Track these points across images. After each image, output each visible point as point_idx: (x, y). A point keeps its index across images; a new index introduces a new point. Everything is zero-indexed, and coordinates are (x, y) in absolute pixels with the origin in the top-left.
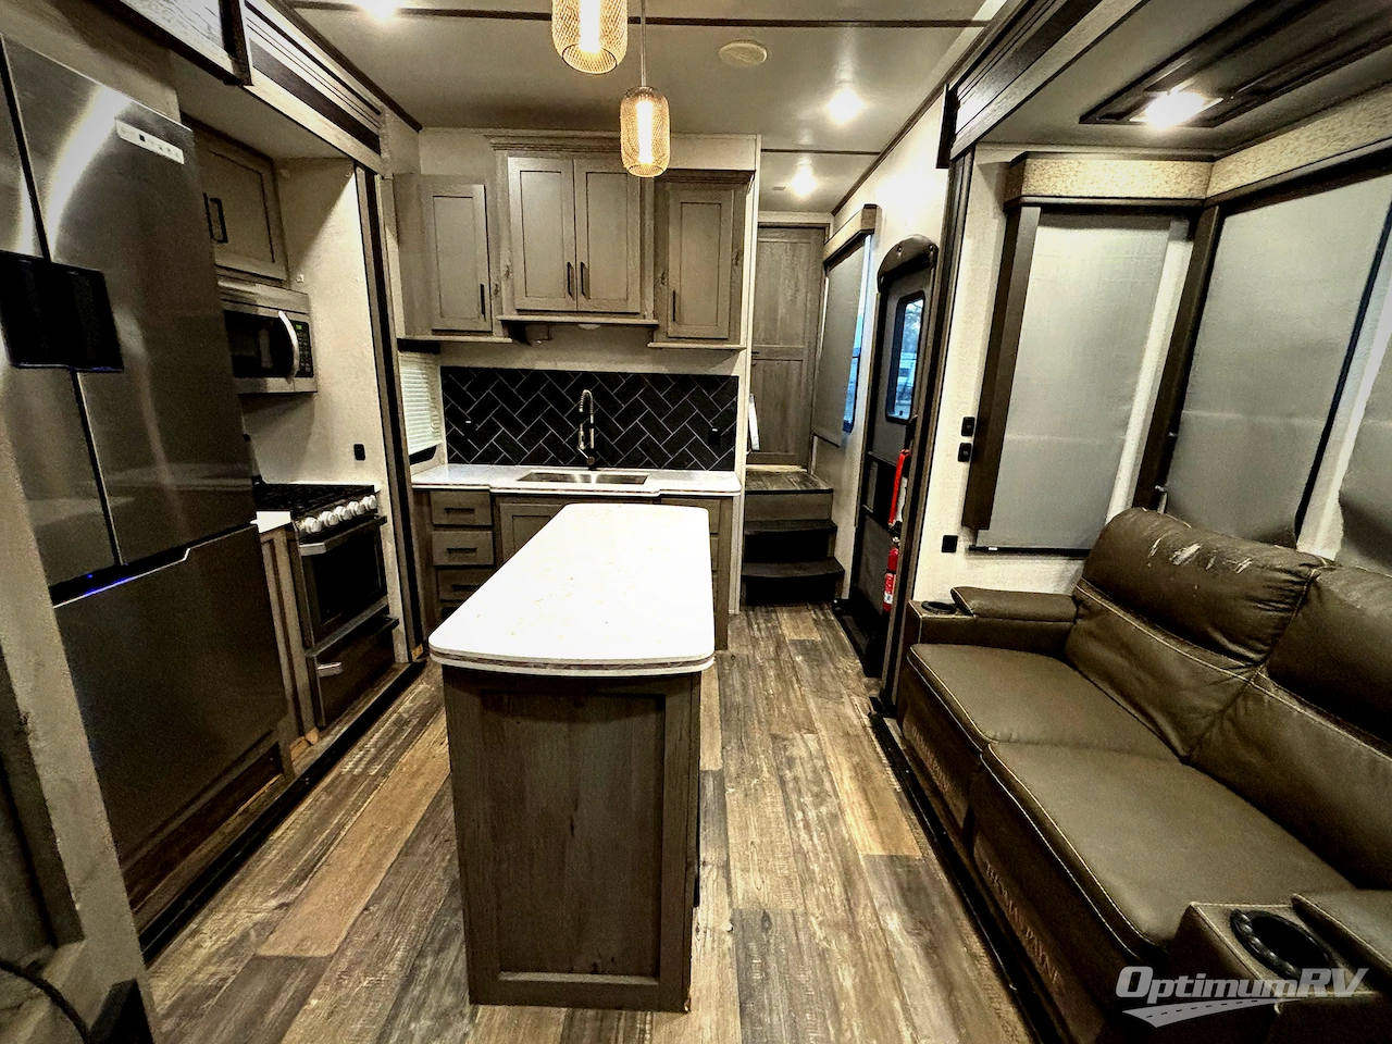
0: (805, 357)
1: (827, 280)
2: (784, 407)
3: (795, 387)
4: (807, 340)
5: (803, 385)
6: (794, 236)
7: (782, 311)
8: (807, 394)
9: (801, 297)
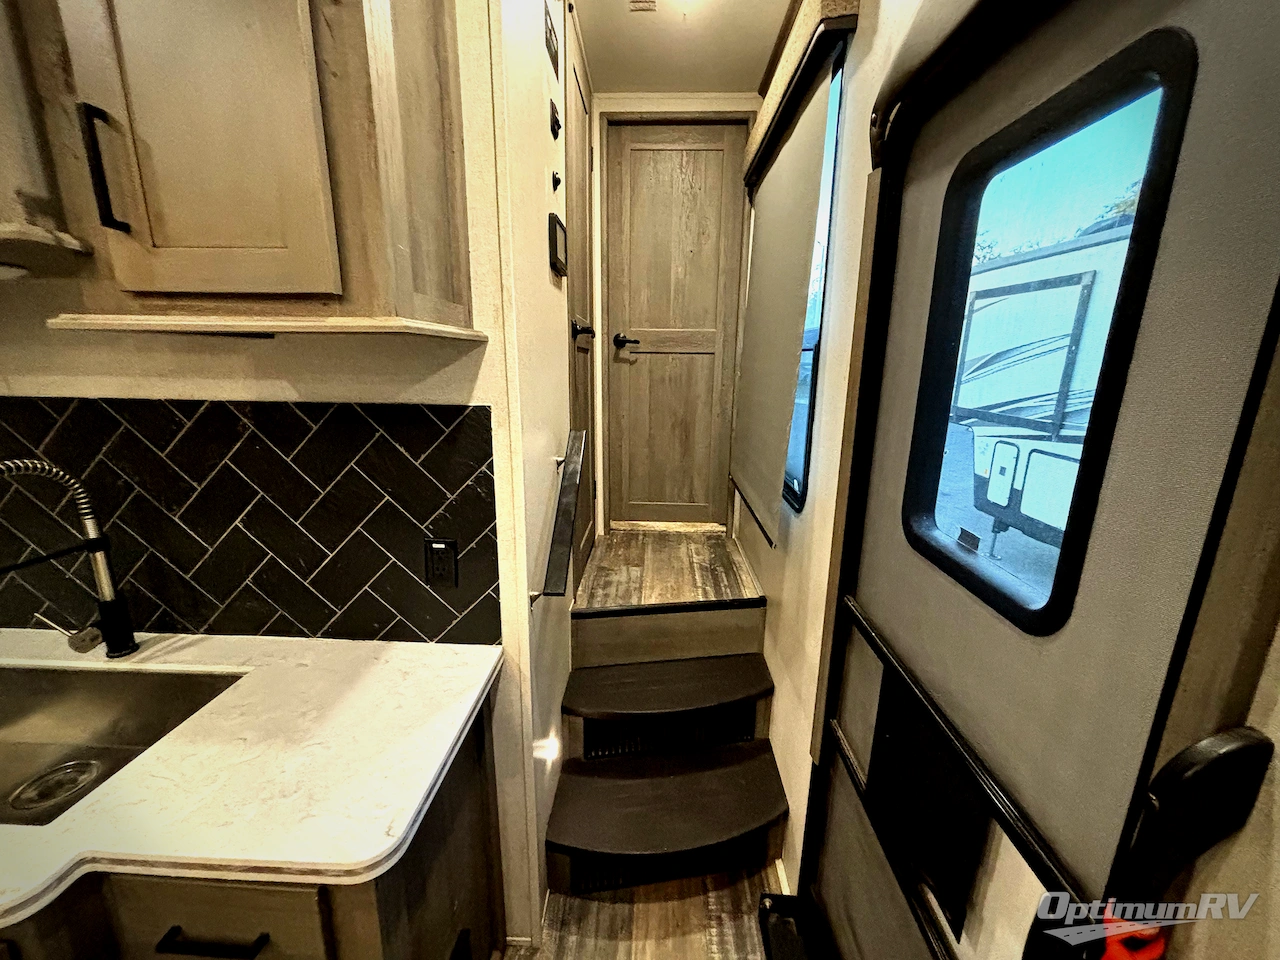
0: (718, 349)
1: (753, 212)
2: (685, 428)
3: (703, 397)
4: (721, 319)
5: (716, 396)
6: (693, 138)
7: (677, 270)
8: (723, 411)
9: (708, 247)
